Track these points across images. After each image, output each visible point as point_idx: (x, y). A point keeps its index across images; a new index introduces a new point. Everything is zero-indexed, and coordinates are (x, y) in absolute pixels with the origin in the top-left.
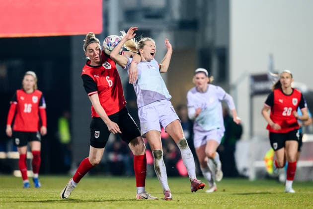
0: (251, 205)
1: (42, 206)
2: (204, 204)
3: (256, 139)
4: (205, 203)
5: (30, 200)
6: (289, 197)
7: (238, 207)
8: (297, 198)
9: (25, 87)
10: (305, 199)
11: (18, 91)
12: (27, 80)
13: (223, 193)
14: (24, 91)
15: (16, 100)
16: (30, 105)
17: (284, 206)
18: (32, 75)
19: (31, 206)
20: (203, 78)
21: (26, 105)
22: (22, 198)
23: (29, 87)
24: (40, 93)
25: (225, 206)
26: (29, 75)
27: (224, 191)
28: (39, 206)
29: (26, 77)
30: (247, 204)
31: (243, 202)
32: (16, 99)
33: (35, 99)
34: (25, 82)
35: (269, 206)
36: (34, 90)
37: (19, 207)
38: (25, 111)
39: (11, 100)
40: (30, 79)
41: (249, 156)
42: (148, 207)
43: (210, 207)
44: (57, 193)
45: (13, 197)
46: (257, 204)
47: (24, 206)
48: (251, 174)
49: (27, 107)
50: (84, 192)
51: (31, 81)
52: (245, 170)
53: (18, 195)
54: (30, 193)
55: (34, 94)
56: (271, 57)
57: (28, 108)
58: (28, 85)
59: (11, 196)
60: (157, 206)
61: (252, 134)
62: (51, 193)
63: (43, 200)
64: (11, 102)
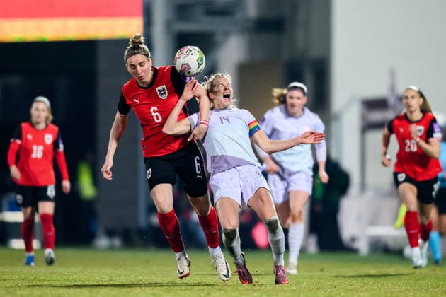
0: (362, 292)
1: (53, 291)
2: (293, 291)
3: (369, 194)
4: (294, 288)
5: (34, 283)
6: (417, 280)
7: (343, 294)
8: (430, 281)
9: (34, 119)
10: (441, 283)
11: (24, 125)
12: (37, 109)
13: (319, 273)
14: (32, 125)
15: (20, 138)
16: (41, 148)
17: (411, 293)
18: (43, 102)
19: (36, 292)
20: (298, 98)
21: (35, 148)
22: (23, 280)
23: (39, 120)
24: (56, 128)
25: (323, 292)
26: (40, 101)
27: (322, 270)
28: (49, 292)
29: (35, 105)
30: (357, 291)
31: (349, 287)
32: (20, 136)
33: (49, 139)
34: (33, 111)
35: (389, 294)
36: (47, 125)
37: (19, 293)
38: (34, 156)
39: (12, 137)
40: (41, 108)
41: (359, 218)
42: (209, 294)
43: (302, 294)
44: (75, 273)
45: (9, 280)
46: (370, 290)
47: (26, 292)
48: (363, 246)
49: (37, 150)
50: (115, 271)
51: (43, 111)
52: (353, 239)
53: (17, 276)
54: (35, 273)
55: (46, 130)
56: (392, 74)
57: (38, 152)
58: (39, 117)
59: (6, 277)
60: (222, 292)
61: (363, 187)
62: (66, 274)
63: (54, 283)
64: (12, 140)
